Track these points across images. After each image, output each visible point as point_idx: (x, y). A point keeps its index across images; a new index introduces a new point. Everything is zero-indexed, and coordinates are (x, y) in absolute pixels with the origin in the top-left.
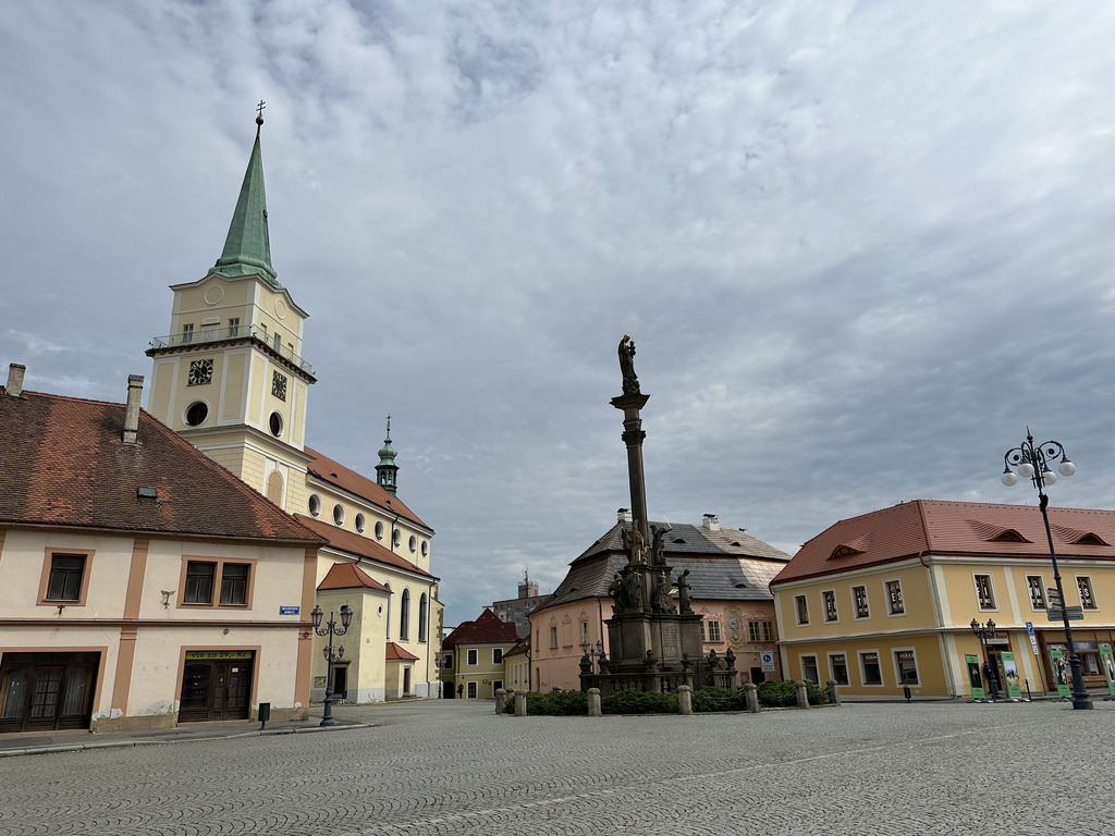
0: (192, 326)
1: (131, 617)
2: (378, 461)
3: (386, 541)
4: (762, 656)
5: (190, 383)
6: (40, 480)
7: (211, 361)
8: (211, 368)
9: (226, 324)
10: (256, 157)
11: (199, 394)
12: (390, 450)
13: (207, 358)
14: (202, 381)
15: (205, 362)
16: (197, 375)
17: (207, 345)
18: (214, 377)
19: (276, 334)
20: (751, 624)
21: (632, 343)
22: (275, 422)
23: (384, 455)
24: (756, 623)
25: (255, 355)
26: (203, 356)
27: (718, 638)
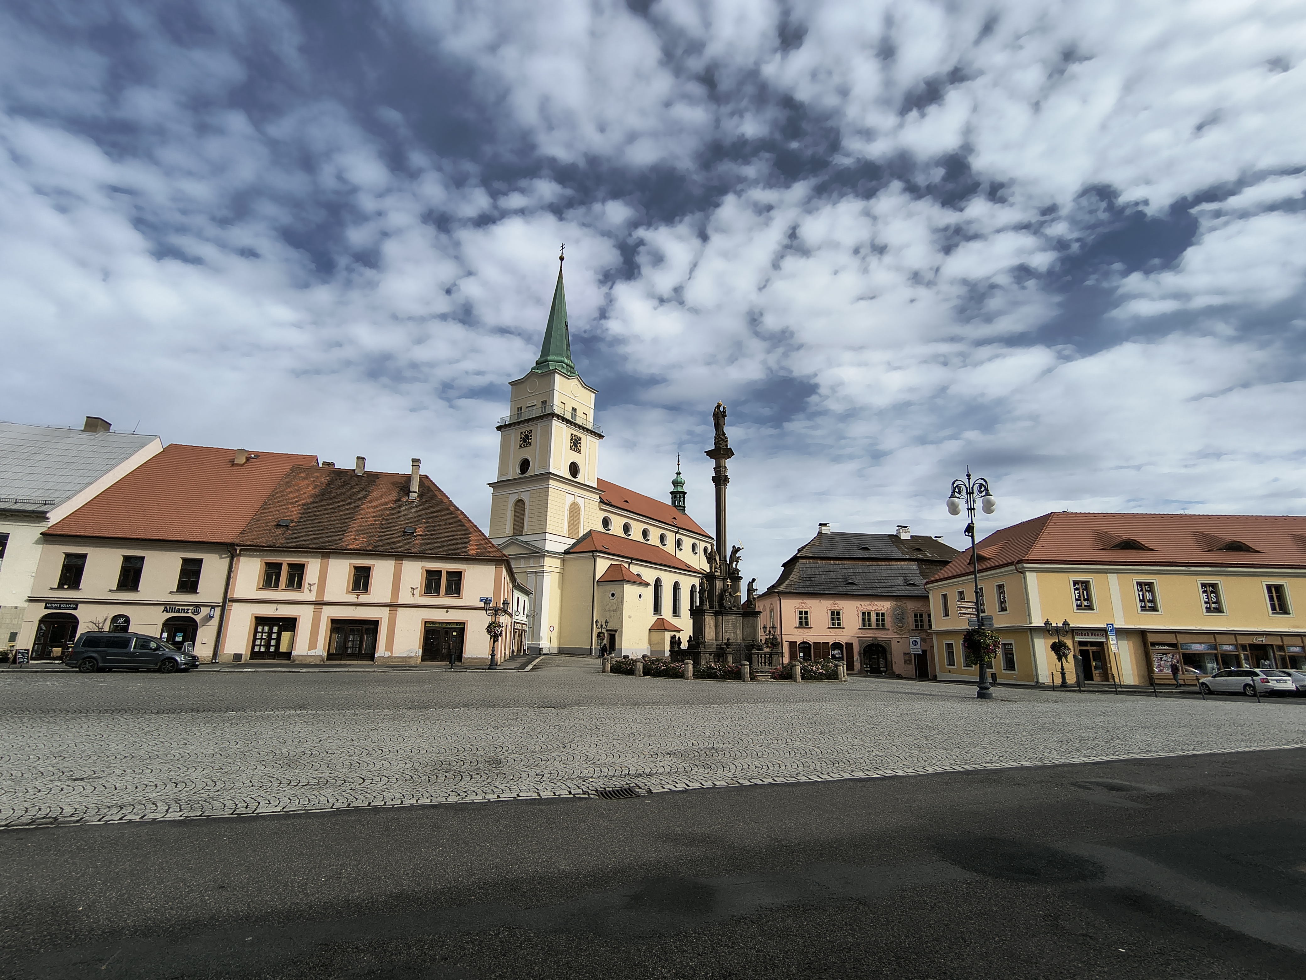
0: (521, 408)
1: (395, 602)
2: (672, 488)
3: (670, 547)
4: (911, 640)
5: (520, 446)
6: (355, 525)
7: (531, 431)
8: (531, 436)
9: (540, 405)
10: (560, 285)
11: (526, 453)
12: (679, 480)
13: (529, 429)
14: (527, 444)
15: (528, 432)
16: (524, 441)
17: (528, 421)
18: (533, 442)
19: (573, 408)
20: (916, 615)
21: (724, 408)
22: (574, 469)
23: (675, 483)
24: (921, 616)
25: (556, 423)
26: (525, 428)
27: (883, 625)
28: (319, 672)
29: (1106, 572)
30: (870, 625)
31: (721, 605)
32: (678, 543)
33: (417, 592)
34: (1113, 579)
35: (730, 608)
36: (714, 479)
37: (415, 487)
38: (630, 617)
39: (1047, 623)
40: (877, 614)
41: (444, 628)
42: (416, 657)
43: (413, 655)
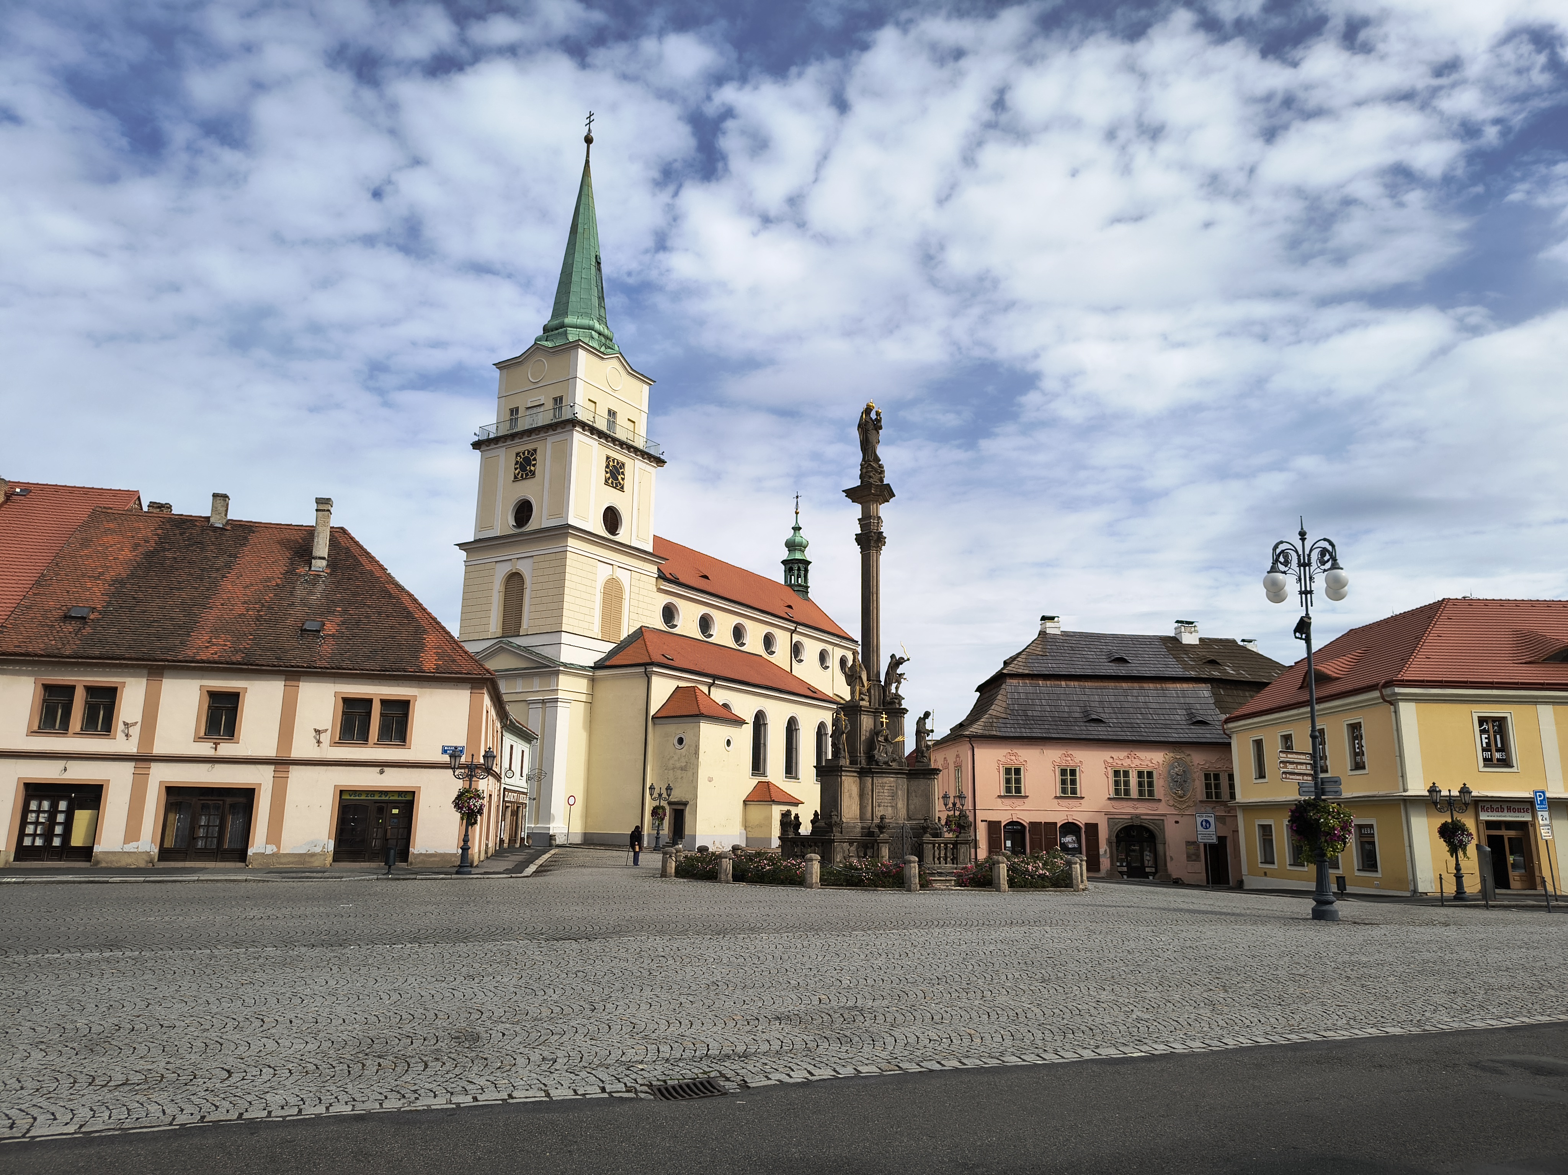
0: (517, 409)
1: (284, 755)
2: (785, 554)
3: (781, 656)
4: (1199, 820)
5: (515, 477)
7: (535, 450)
8: (535, 459)
9: (550, 404)
10: (585, 188)
11: (527, 490)
12: (798, 539)
13: (530, 447)
14: (527, 475)
15: (529, 452)
16: (523, 468)
17: (530, 432)
18: (538, 470)
19: (609, 411)
20: (1207, 776)
21: (878, 414)
22: (612, 519)
23: (791, 545)
24: (1217, 777)
25: (579, 438)
26: (525, 446)
27: (1151, 793)
28: (144, 882)
29: (1535, 701)
30: (1127, 792)
31: (870, 758)
32: (796, 650)
33: (325, 738)
34: (1546, 712)
35: (886, 763)
36: (859, 539)
37: (322, 548)
38: (710, 780)
39: (1433, 790)
40: (1140, 774)
41: (376, 802)
42: (323, 854)
43: (318, 850)
